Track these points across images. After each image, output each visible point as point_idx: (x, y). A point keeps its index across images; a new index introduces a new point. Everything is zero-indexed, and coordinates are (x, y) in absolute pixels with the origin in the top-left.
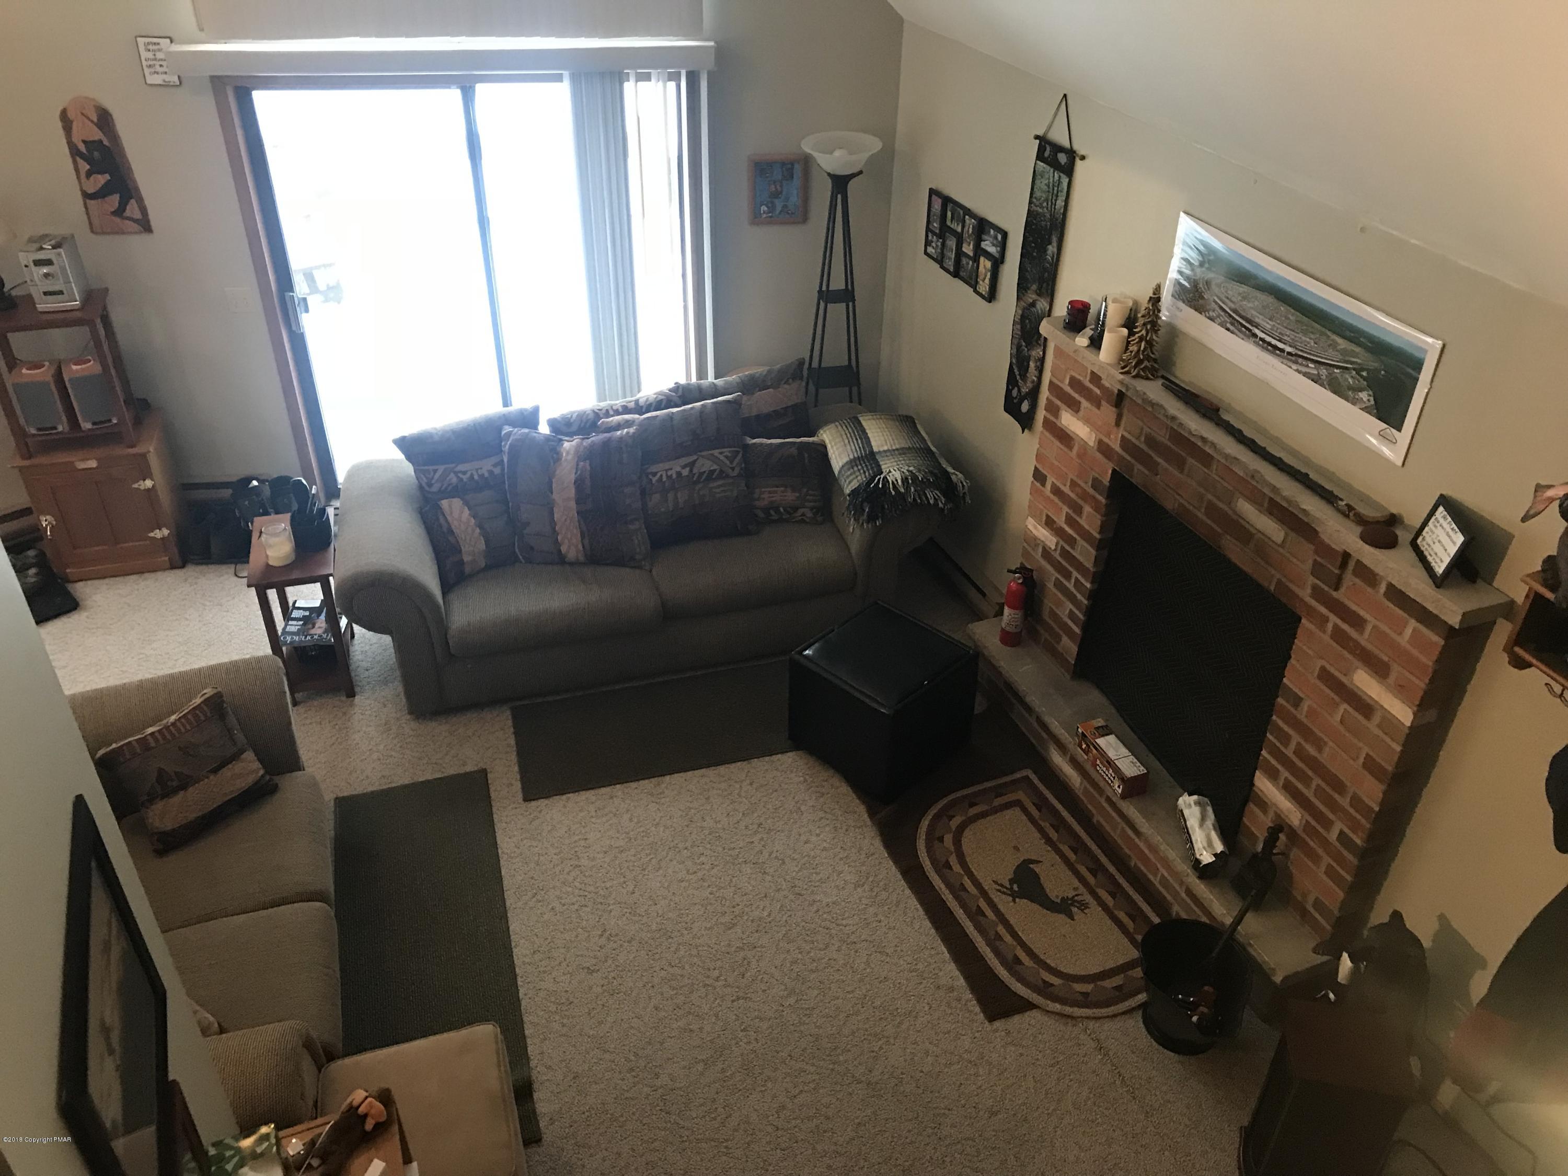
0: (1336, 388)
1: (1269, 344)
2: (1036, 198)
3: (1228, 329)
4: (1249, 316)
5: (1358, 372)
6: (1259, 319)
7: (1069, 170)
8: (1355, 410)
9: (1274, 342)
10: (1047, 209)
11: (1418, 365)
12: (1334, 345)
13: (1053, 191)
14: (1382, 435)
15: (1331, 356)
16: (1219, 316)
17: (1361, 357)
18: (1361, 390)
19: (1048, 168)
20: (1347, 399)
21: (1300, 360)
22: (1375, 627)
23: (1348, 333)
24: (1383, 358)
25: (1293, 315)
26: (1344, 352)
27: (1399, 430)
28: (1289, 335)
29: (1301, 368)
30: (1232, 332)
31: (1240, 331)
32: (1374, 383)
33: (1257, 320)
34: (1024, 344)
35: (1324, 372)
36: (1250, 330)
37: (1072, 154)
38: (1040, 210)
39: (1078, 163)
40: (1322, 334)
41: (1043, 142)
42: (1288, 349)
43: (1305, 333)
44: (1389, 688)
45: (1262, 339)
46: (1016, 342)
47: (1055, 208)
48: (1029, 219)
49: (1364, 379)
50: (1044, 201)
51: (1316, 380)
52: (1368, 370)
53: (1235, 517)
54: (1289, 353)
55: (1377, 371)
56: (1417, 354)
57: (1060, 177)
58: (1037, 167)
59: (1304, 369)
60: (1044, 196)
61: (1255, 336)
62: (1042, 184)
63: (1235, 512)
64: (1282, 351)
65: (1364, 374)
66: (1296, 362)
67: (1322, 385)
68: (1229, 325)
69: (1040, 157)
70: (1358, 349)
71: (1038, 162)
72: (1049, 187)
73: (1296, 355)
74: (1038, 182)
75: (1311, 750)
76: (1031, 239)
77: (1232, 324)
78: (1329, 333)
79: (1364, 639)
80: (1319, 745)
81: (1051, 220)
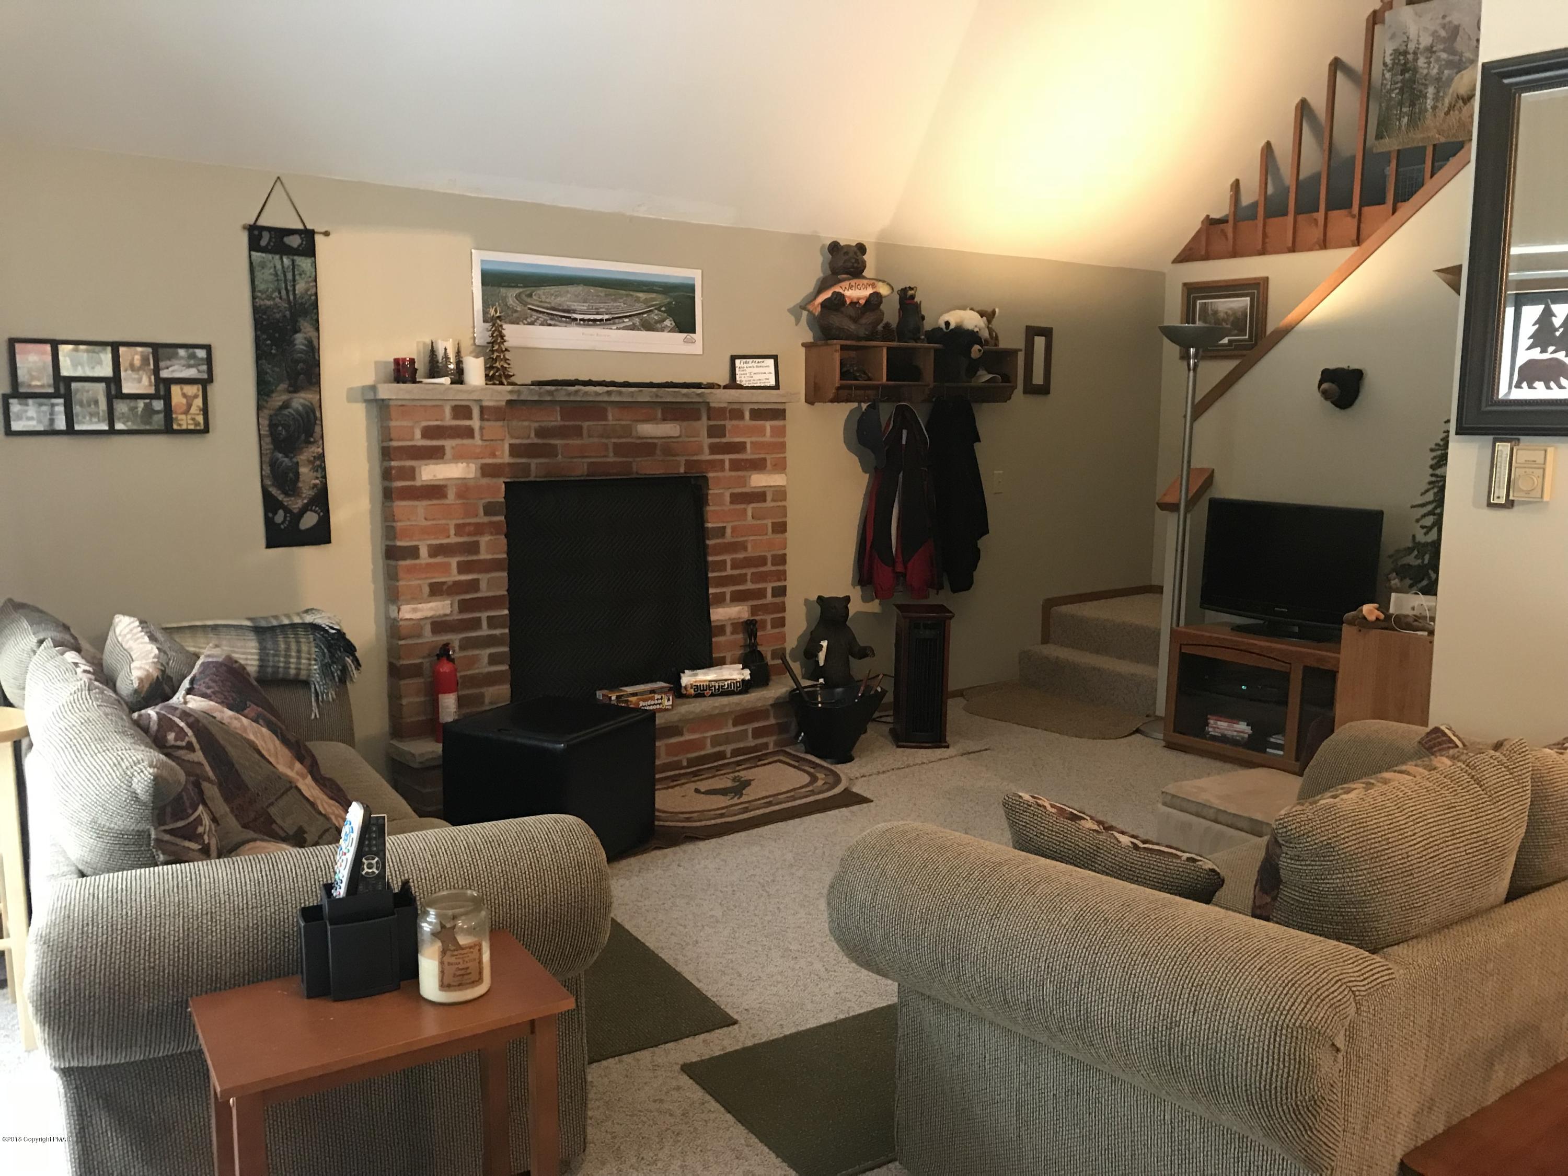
0: (648, 326)
1: (589, 320)
2: (260, 291)
3: (550, 325)
4: (565, 307)
5: (659, 309)
6: (575, 306)
7: (309, 250)
8: (665, 335)
9: (592, 317)
10: (281, 298)
11: (692, 288)
12: (637, 300)
13: (287, 280)
14: (686, 341)
15: (640, 308)
16: (538, 318)
17: (659, 299)
18: (664, 320)
19: (270, 256)
20: (657, 331)
21: (617, 321)
22: (752, 443)
23: (645, 288)
24: (672, 294)
25: (602, 291)
26: (646, 301)
27: (694, 332)
28: (603, 307)
29: (620, 326)
30: (555, 325)
31: (561, 322)
32: (671, 311)
33: (573, 307)
34: (280, 455)
35: (637, 320)
36: (569, 318)
37: (309, 235)
38: (268, 303)
39: (319, 239)
40: (627, 296)
41: (255, 233)
42: (606, 317)
43: (615, 300)
44: (771, 472)
45: (581, 320)
46: (266, 459)
47: (294, 294)
48: (257, 316)
49: (664, 312)
50: (273, 291)
51: (633, 328)
52: (665, 306)
53: (639, 441)
54: (607, 320)
55: (670, 303)
56: (690, 282)
57: (293, 261)
58: (253, 258)
59: (622, 325)
60: (272, 286)
61: (576, 319)
62: (265, 277)
63: (639, 438)
64: (601, 320)
65: (663, 309)
66: (614, 324)
67: (639, 329)
68: (549, 322)
69: (254, 245)
70: (654, 295)
71: (253, 253)
72: (276, 275)
73: (613, 318)
74: (258, 274)
75: (741, 555)
76: (265, 337)
77: (551, 319)
78: (631, 293)
79: (749, 455)
80: (743, 546)
81: (290, 308)
